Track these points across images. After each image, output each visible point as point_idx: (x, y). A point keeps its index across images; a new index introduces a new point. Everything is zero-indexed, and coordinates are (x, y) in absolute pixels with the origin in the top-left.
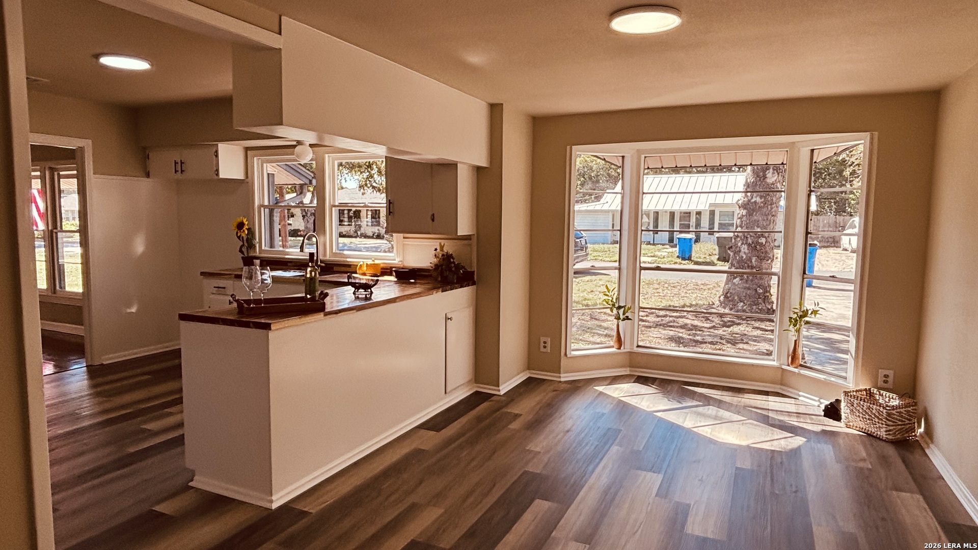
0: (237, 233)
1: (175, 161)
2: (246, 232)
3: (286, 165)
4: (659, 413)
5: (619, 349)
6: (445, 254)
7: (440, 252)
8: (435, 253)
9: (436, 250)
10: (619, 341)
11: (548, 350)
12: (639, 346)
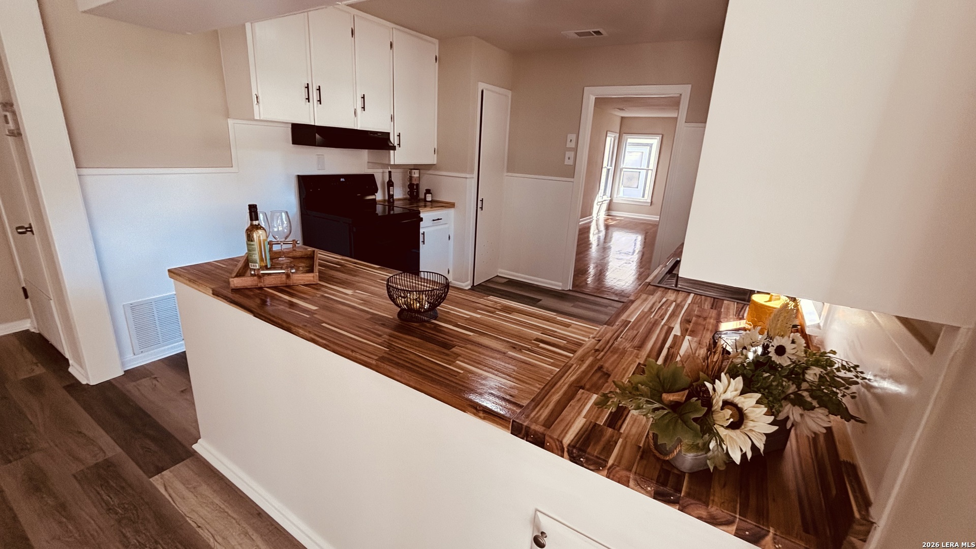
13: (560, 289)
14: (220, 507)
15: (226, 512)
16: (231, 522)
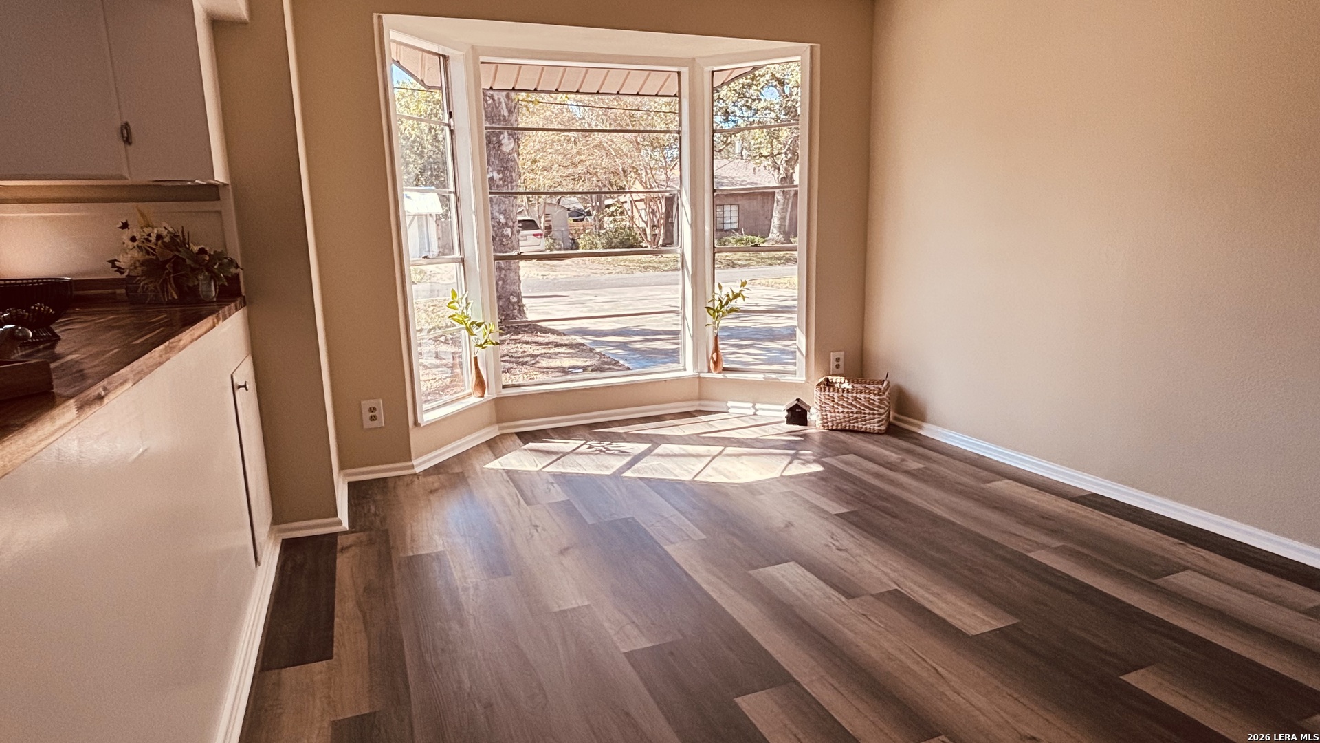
4: (628, 474)
5: (483, 396)
6: (164, 233)
7: (147, 230)
8: (126, 235)
9: (125, 226)
10: (481, 384)
11: (381, 422)
12: (504, 387)
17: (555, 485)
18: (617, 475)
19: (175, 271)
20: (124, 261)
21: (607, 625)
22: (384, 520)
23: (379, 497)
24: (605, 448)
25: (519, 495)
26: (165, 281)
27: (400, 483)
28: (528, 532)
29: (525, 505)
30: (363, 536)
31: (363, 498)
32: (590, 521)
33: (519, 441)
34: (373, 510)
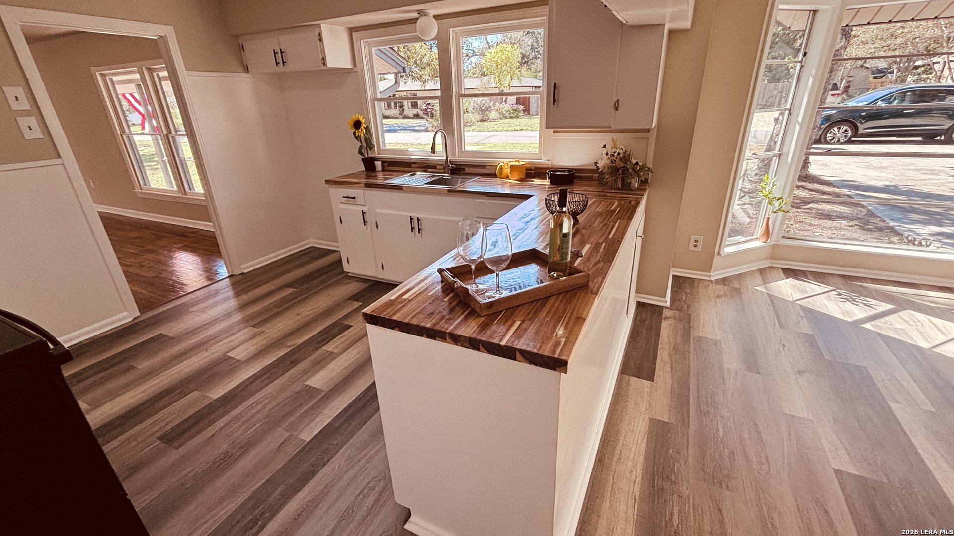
0: (354, 133)
1: (274, 50)
2: (364, 131)
3: (379, 49)
4: (868, 326)
5: (766, 242)
6: (621, 152)
7: (614, 150)
8: (604, 151)
9: (605, 146)
10: (767, 233)
11: (699, 249)
12: (783, 237)
13: (130, 319)
14: (611, 496)
15: (612, 488)
16: (617, 477)
17: (804, 319)
18: (857, 323)
19: (623, 174)
20: (601, 164)
21: (824, 441)
22: (689, 306)
23: (688, 291)
24: (852, 298)
25: (775, 318)
26: (617, 178)
27: (701, 285)
28: (777, 348)
29: (779, 327)
30: (677, 313)
31: (679, 288)
32: (827, 357)
33: (782, 275)
34: (684, 298)
